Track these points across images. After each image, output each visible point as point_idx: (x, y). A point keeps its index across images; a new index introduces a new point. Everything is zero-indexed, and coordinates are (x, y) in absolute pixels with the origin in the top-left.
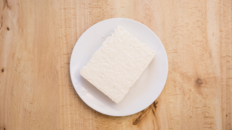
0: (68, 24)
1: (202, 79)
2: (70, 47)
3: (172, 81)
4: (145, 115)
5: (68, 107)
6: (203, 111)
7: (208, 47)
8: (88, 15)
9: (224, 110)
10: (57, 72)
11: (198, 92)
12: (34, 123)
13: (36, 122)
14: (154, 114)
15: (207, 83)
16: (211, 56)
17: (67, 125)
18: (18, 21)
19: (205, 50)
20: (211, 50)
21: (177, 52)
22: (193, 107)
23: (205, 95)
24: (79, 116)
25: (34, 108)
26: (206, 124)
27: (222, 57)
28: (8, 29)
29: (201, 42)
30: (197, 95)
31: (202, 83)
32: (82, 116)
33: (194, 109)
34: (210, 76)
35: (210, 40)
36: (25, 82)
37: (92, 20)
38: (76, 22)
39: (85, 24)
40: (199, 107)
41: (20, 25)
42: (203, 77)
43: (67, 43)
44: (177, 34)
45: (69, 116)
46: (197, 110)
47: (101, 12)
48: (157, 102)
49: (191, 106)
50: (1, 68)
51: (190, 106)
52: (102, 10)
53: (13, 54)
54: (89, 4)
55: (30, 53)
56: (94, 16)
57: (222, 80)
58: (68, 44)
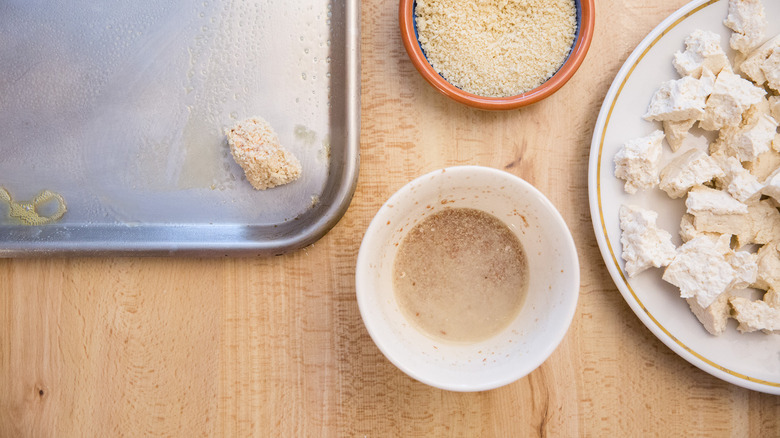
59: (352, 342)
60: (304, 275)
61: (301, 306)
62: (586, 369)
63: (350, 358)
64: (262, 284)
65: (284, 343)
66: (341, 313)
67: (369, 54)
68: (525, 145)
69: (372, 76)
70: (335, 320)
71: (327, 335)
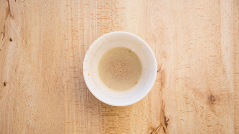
0: (74, 36)
1: (215, 96)
2: (77, 60)
3: (184, 97)
4: (155, 133)
5: (75, 123)
6: (215, 129)
7: (222, 62)
8: (97, 26)
9: (237, 128)
10: (63, 87)
11: (211, 110)
14: (165, 131)
15: (220, 100)
16: (225, 72)
18: (22, 31)
19: (218, 66)
20: (225, 66)
21: (189, 67)
22: (205, 124)
23: (217, 112)
25: (38, 125)
27: (236, 73)
28: (11, 40)
29: (214, 57)
30: (210, 112)
31: (214, 100)
32: (89, 133)
33: (207, 127)
34: (223, 92)
35: (224, 55)
36: (28, 97)
37: (100, 32)
38: (83, 33)
39: (93, 36)
40: (212, 125)
41: (23, 36)
42: (216, 94)
43: (74, 56)
44: (190, 49)
45: (75, 133)
46: (209, 128)
47: (110, 23)
48: (168, 120)
50: (3, 82)
51: (202, 124)
52: (111, 22)
53: (16, 67)
54: (98, 15)
55: (34, 66)
56: (102, 27)
57: (236, 97)
58: (75, 57)
59: (106, 129)
60: (90, 108)
61: (90, 118)
64: (77, 111)
65: (85, 130)
66: (103, 120)
68: (162, 65)
70: (101, 122)
71: (98, 127)
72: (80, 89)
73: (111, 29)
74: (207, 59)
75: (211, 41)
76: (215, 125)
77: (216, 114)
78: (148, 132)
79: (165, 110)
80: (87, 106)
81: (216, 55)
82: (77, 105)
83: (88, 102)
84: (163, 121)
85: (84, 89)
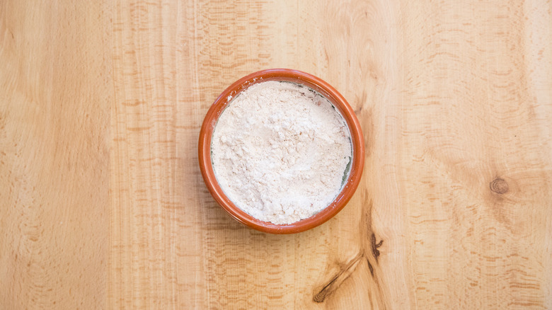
0: (138, 21)
1: (508, 180)
2: (144, 85)
3: (424, 182)
4: (347, 275)
5: (136, 249)
6: (509, 268)
7: (526, 89)
10: (106, 153)
11: (495, 216)
12: (40, 294)
13: (45, 290)
14: (372, 272)
15: (520, 191)
16: (535, 115)
17: (130, 301)
19: (517, 99)
20: (535, 98)
21: (438, 103)
22: (479, 255)
23: (514, 223)
24: (165, 275)
25: (40, 253)
26: (516, 304)
29: (505, 75)
30: (493, 223)
31: (506, 191)
32: (173, 274)
33: (485, 261)
34: (529, 170)
35: (532, 71)
36: (16, 180)
37: (204, 10)
38: (160, 14)
39: (185, 22)
40: (498, 258)
42: (509, 174)
43: (135, 73)
44: (439, 54)
45: (137, 274)
46: (492, 264)
48: (382, 242)
49: (474, 253)
51: (471, 253)
55: (32, 100)
58: (139, 75)
59: (218, 265)
60: (178, 208)
61: (175, 234)
62: (419, 288)
63: (217, 279)
64: (142, 216)
65: (161, 266)
66: (209, 240)
67: (232, 22)
68: (365, 96)
69: (234, 40)
70: (204, 246)
71: (197, 259)
72: (150, 159)
73: (232, 2)
74: (486, 80)
75: (498, 34)
76: (508, 257)
77: (509, 228)
78: (327, 273)
79: (372, 216)
80: (168, 203)
81: (511, 70)
82: (142, 200)
83: (170, 194)
84: (368, 243)
85: (161, 158)
